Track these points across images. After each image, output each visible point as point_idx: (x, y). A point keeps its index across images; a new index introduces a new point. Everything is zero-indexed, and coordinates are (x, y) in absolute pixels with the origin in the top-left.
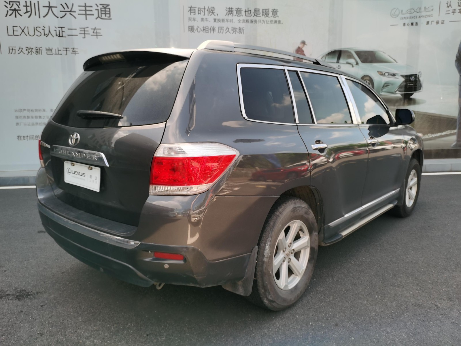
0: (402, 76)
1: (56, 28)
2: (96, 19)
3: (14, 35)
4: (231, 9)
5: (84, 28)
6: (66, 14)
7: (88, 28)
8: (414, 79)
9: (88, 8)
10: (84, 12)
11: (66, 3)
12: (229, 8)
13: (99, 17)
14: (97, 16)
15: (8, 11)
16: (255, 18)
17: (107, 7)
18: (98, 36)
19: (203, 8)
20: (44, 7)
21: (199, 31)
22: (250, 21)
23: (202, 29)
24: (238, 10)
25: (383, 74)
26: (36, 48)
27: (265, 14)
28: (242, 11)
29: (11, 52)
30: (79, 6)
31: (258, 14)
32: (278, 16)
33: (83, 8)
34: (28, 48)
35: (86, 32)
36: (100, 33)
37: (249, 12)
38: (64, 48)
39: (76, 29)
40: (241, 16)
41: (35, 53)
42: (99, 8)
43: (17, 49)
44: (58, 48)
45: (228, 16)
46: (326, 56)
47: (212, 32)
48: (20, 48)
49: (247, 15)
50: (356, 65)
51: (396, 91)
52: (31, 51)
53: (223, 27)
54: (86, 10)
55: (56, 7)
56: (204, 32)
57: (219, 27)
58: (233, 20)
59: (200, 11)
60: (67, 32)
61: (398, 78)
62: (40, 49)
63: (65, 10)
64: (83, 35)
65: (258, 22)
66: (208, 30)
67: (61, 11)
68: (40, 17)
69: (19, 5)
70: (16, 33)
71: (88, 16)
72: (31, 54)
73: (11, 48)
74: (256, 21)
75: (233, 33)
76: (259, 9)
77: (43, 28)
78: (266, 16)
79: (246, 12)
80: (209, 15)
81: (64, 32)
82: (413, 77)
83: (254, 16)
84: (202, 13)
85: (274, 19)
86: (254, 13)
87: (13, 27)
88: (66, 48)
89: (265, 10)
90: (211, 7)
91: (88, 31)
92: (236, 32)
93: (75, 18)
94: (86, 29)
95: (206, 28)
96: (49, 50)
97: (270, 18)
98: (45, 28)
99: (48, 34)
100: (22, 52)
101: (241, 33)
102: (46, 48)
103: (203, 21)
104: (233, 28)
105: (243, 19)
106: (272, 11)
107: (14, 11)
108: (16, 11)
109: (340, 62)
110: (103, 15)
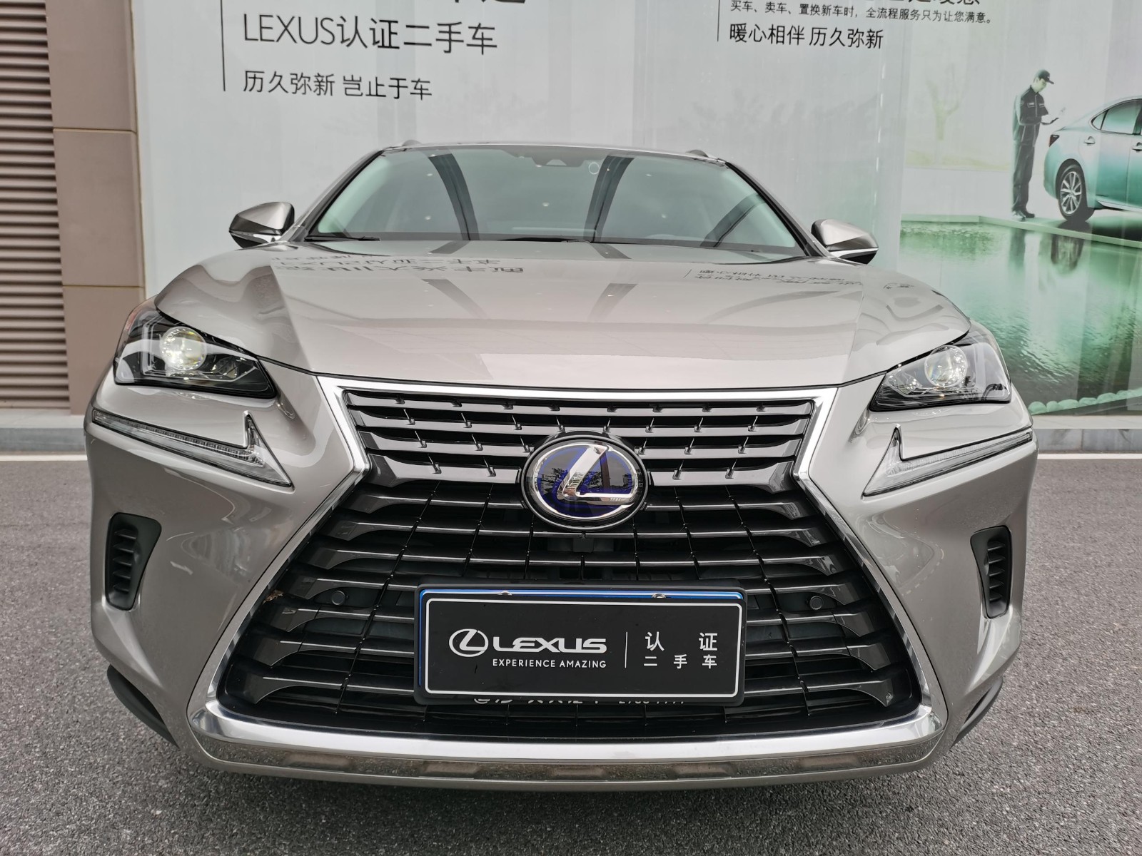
1: (375, 22)
2: (484, 1)
3: (262, 40)
5: (450, 25)
7: (460, 23)
16: (915, 4)
18: (485, 48)
21: (758, 38)
22: (899, 13)
23: (768, 33)
26: (319, 76)
29: (250, 86)
32: (978, 3)
34: (296, 75)
35: (454, 37)
36: (491, 39)
38: (391, 79)
39: (428, 27)
41: (315, 91)
43: (267, 77)
44: (376, 79)
46: (1105, 116)
47: (794, 42)
48: (275, 75)
52: (305, 84)
53: (826, 29)
56: (772, 42)
57: (813, 28)
58: (852, 9)
60: (402, 35)
62: (329, 79)
64: (447, 43)
65: (921, 17)
66: (783, 37)
70: (266, 34)
72: (304, 93)
73: (250, 75)
74: (915, 13)
75: (850, 46)
77: (341, 22)
81: (396, 33)
83: (910, 1)
85: (966, 9)
87: (261, 16)
88: (398, 80)
91: (459, 33)
92: (860, 41)
94: (454, 28)
95: (778, 31)
96: (353, 83)
97: (956, 3)
98: (344, 20)
99: (351, 39)
100: (279, 86)
101: (872, 46)
102: (344, 77)
103: (770, 9)
104: (851, 32)
105: (881, 7)
109: (1141, 133)
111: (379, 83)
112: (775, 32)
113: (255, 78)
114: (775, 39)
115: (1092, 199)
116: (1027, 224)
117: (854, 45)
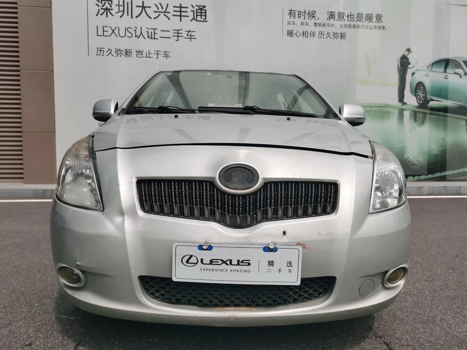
1: (149, 29)
2: (191, 21)
3: (104, 36)
4: (332, 13)
5: (178, 30)
6: (160, 15)
7: (182, 30)
9: (183, 9)
10: (179, 14)
11: (160, 4)
12: (331, 12)
13: (194, 18)
14: (192, 18)
15: (99, 10)
16: (359, 23)
17: (203, 9)
18: (192, 39)
19: (304, 11)
20: (137, 6)
21: (298, 36)
22: (352, 27)
23: (302, 34)
24: (340, 14)
26: (126, 50)
27: (368, 19)
28: (345, 15)
29: (99, 54)
30: (174, 7)
31: (361, 19)
32: (382, 22)
33: (179, 9)
34: (117, 49)
35: (179, 35)
36: (194, 36)
37: (352, 17)
38: (155, 51)
39: (169, 31)
40: (343, 20)
41: (124, 56)
42: (195, 10)
43: (106, 50)
44: (149, 51)
45: (329, 20)
46: (432, 66)
47: (312, 37)
48: (109, 49)
49: (349, 19)
50: (464, 76)
52: (121, 53)
53: (324, 32)
54: (181, 12)
55: (150, 7)
56: (303, 37)
57: (319, 32)
58: (334, 25)
59: (300, 14)
60: (159, 34)
62: (130, 51)
63: (159, 11)
64: (177, 37)
65: (361, 27)
66: (308, 35)
67: (154, 12)
68: (132, 18)
69: (112, 4)
70: (105, 33)
71: (182, 17)
72: (120, 56)
73: (100, 49)
74: (358, 26)
75: (334, 39)
76: (362, 14)
77: (135, 29)
78: (369, 21)
79: (348, 16)
80: (310, 19)
81: (157, 34)
83: (356, 21)
84: (302, 17)
85: (378, 25)
86: (356, 18)
87: (103, 27)
88: (158, 51)
89: (369, 14)
90: (312, 11)
91: (182, 33)
92: (338, 37)
93: (169, 19)
94: (179, 32)
95: (306, 33)
96: (139, 53)
97: (374, 23)
99: (139, 36)
100: (110, 54)
101: (342, 39)
102: (136, 50)
103: (303, 25)
104: (334, 33)
105: (345, 24)
106: (376, 16)
107: (106, 10)
108: (108, 11)
109: (447, 72)
110: (198, 17)
111: (150, 53)
112: (304, 33)
113: (101, 50)
114: (304, 36)
115: (429, 97)
116: (404, 107)
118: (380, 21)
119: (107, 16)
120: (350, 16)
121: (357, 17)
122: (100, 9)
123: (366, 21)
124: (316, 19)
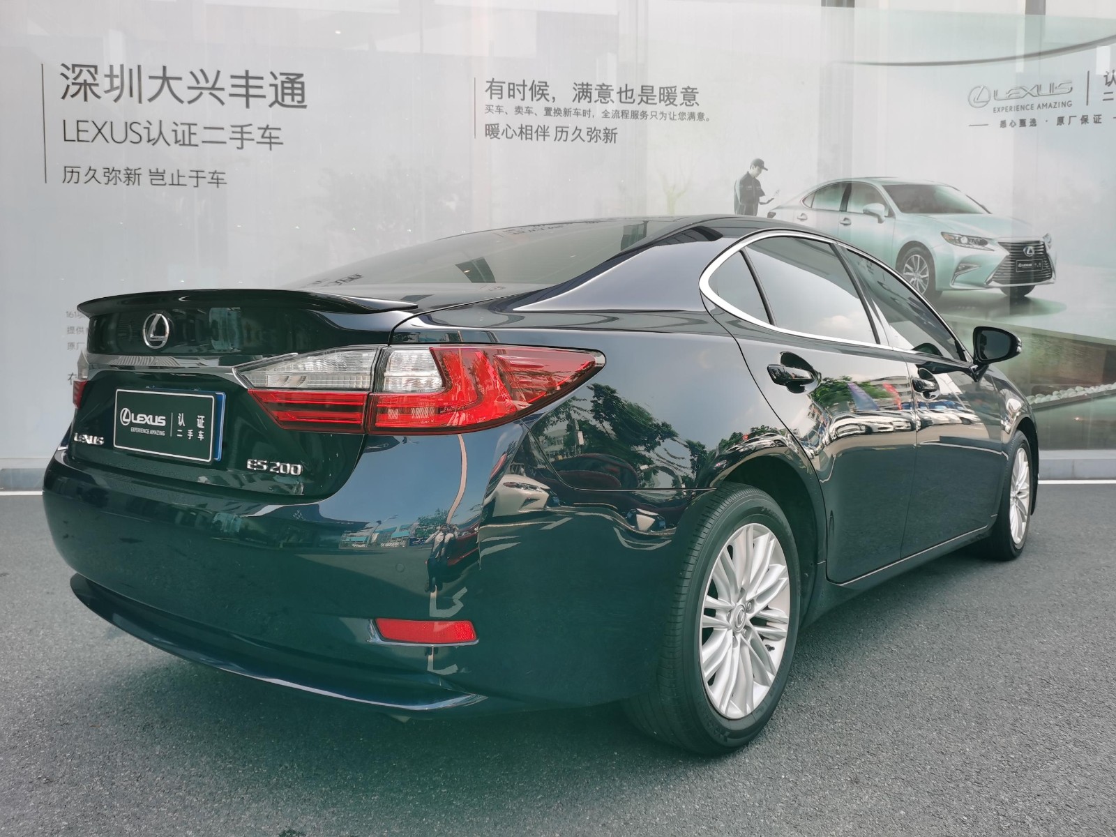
0: (1002, 244)
1: (177, 125)
2: (271, 106)
3: (78, 141)
4: (585, 87)
5: (242, 127)
6: (201, 94)
7: (251, 125)
8: (1033, 253)
9: (252, 82)
10: (243, 91)
11: (202, 71)
12: (583, 84)
13: (276, 101)
14: (274, 99)
15: (68, 86)
16: (643, 107)
17: (298, 80)
18: (272, 145)
19: (522, 84)
20: (151, 77)
21: (509, 135)
22: (630, 115)
23: (518, 131)
24: (602, 89)
25: (955, 240)
26: (128, 169)
27: (666, 98)
28: (613, 90)
29: (67, 179)
30: (233, 77)
31: (649, 98)
32: (698, 105)
33: (243, 82)
34: (108, 169)
35: (245, 136)
36: (278, 138)
37: (629, 94)
38: (191, 171)
39: (223, 129)
40: (610, 102)
41: (125, 182)
42: (278, 82)
43: (83, 171)
44: (178, 171)
45: (579, 102)
46: (814, 197)
47: (541, 138)
48: (90, 169)
49: (623, 100)
50: (891, 219)
51: (988, 280)
52: (116, 176)
53: (568, 127)
54: (247, 87)
55: (180, 79)
56: (521, 139)
57: (557, 127)
58: (590, 111)
59: (514, 90)
60: (201, 135)
61: (993, 250)
62: (137, 172)
63: (199, 86)
64: (240, 141)
65: (649, 117)
66: (531, 134)
67: (189, 88)
68: (140, 101)
69: (96, 72)
70: (83, 136)
71: (251, 99)
73: (68, 169)
74: (644, 114)
75: (590, 142)
76: (653, 87)
77: (148, 125)
78: (668, 102)
79: (620, 92)
80: (534, 99)
81: (195, 134)
82: (1031, 248)
83: (639, 104)
84: (518, 96)
85: (684, 109)
86: (639, 95)
87: (78, 121)
88: (197, 171)
89: (667, 88)
90: (539, 82)
91: (250, 133)
92: (598, 138)
93: (222, 103)
94: (245, 129)
95: (527, 130)
96: (157, 175)
97: (679, 105)
98: (150, 124)
99: (156, 138)
100: (93, 179)
101: (608, 141)
102: (150, 170)
103: (519, 112)
104: (590, 130)
105: (615, 109)
106: (684, 90)
107: (83, 88)
108: (88, 87)
109: (848, 210)
110: (286, 97)
111: (180, 175)
112: (524, 130)
113: (72, 172)
114: (524, 136)
117: (593, 141)
118: (692, 102)
119: (86, 100)
120: (625, 92)
121: (640, 93)
122: (70, 84)
123: (660, 102)
124: (548, 101)
